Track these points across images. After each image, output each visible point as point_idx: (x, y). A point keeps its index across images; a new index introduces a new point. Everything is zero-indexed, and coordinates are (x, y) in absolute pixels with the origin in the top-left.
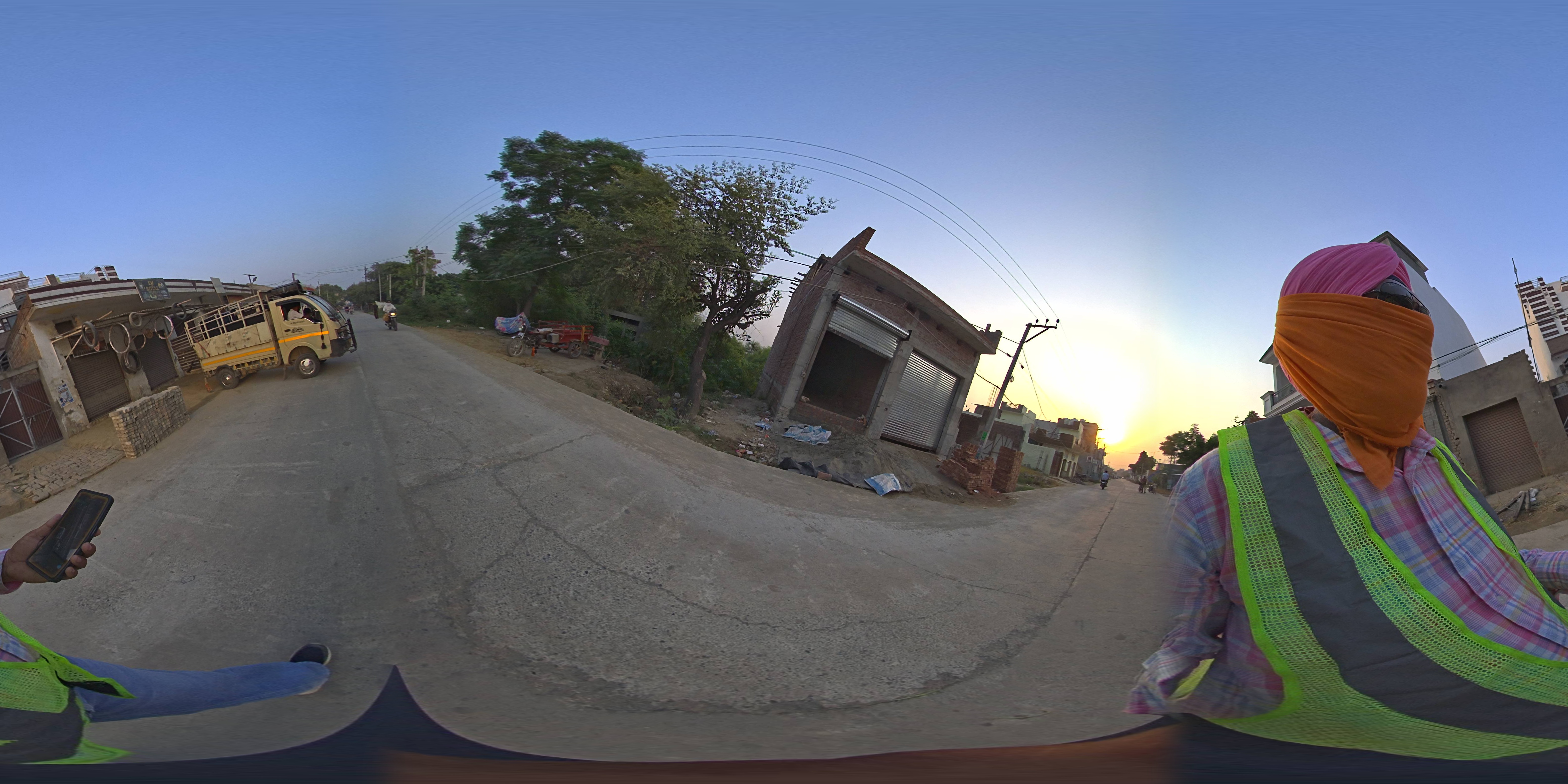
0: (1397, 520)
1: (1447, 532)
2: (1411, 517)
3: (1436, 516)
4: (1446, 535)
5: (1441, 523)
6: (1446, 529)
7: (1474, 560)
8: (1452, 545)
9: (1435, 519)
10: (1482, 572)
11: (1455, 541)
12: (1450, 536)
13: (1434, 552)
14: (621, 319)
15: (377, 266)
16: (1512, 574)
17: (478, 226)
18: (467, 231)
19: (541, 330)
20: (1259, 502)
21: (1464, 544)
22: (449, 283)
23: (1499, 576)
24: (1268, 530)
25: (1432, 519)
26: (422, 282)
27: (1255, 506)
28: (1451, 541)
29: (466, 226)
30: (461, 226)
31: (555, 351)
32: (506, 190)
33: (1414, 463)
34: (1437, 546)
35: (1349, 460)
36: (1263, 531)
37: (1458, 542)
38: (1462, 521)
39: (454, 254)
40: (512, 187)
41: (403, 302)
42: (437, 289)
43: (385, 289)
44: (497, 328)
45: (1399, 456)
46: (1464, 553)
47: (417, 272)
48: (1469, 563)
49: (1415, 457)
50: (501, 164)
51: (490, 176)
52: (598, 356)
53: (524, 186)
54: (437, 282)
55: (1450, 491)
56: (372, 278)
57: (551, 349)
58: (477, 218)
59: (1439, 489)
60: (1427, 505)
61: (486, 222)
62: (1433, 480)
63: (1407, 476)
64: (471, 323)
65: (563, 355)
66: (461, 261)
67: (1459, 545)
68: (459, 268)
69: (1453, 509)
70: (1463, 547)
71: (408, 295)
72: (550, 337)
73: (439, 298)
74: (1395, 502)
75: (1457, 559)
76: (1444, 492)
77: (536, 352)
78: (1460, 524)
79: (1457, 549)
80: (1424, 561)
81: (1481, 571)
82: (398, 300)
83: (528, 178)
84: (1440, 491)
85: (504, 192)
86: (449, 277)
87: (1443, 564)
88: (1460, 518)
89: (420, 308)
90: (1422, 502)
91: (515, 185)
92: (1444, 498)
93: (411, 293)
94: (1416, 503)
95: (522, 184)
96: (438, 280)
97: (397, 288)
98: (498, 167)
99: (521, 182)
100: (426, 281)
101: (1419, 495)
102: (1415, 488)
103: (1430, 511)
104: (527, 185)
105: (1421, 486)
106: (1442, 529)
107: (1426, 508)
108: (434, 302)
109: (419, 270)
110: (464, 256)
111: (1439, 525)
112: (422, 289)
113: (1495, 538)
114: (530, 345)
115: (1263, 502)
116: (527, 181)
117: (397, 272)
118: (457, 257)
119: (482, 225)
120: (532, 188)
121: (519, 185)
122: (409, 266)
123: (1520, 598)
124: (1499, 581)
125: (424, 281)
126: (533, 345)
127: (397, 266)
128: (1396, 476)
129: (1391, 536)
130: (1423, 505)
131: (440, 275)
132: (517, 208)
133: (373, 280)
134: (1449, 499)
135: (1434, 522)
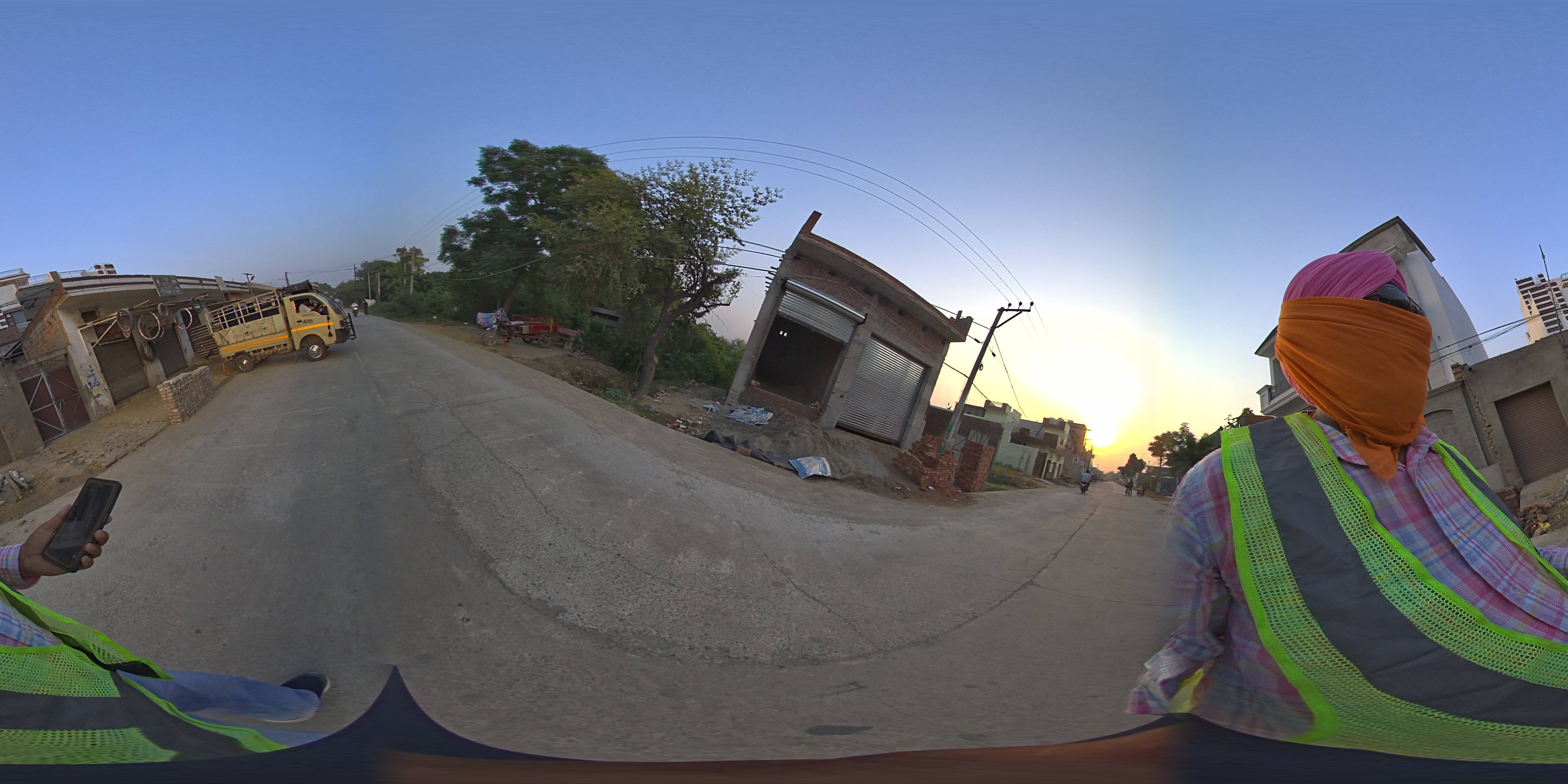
0: (1401, 513)
1: (1455, 525)
2: (1416, 510)
3: (1443, 509)
4: (1454, 528)
5: (1448, 516)
6: (1453, 523)
7: (1485, 554)
8: (1460, 538)
9: (1441, 512)
10: (1495, 566)
11: (1463, 534)
12: (1458, 529)
13: (1441, 545)
14: (600, 314)
15: (366, 265)
16: (1526, 568)
17: (460, 228)
18: (450, 233)
19: (513, 323)
20: (1259, 496)
21: (1474, 537)
22: (437, 281)
23: (1513, 569)
24: (1269, 523)
25: (1438, 512)
26: (410, 280)
27: (1255, 501)
28: (1459, 534)
29: (449, 229)
30: (444, 229)
31: (527, 342)
32: (486, 194)
33: (1416, 457)
34: (1445, 538)
35: (1350, 454)
36: (1264, 524)
37: (1467, 535)
38: (1471, 515)
39: (439, 255)
40: (491, 192)
41: (391, 300)
42: (425, 287)
43: (374, 287)
44: (479, 322)
45: (1402, 451)
46: (1474, 546)
47: (405, 271)
48: (1480, 556)
49: (1417, 452)
50: (480, 170)
51: (470, 182)
52: (569, 347)
53: (502, 190)
54: (424, 280)
55: (1455, 485)
56: (361, 276)
57: (524, 340)
58: (460, 221)
59: (1444, 483)
60: (1432, 498)
61: (468, 224)
62: (1438, 475)
63: (1410, 470)
64: (458, 318)
65: (535, 345)
66: (445, 262)
67: (1469, 539)
68: (446, 268)
69: (1460, 503)
70: (1473, 540)
71: (396, 293)
72: (521, 328)
73: (426, 296)
74: (1398, 495)
75: (1467, 552)
76: (1450, 487)
77: (508, 342)
78: (1468, 517)
79: (1466, 543)
80: (1432, 554)
81: (1494, 564)
82: (386, 297)
83: (505, 183)
84: (1446, 486)
85: (484, 196)
86: (436, 275)
87: (1452, 557)
88: (1468, 512)
89: (408, 306)
90: (1427, 495)
91: (494, 189)
92: (1450, 492)
93: (399, 291)
94: (1421, 496)
95: (499, 189)
96: (426, 278)
97: (385, 287)
98: (477, 173)
99: (499, 187)
100: (414, 280)
101: (1423, 489)
102: (1419, 481)
103: (1436, 505)
104: (505, 189)
105: (1426, 481)
106: (1449, 523)
107: (1431, 502)
108: (422, 299)
109: (407, 268)
110: (448, 257)
111: (1446, 518)
112: (409, 288)
113: (1506, 532)
114: (503, 336)
115: (1263, 496)
116: (504, 186)
117: (385, 271)
118: (442, 258)
119: (465, 227)
120: (510, 191)
121: (497, 189)
122: (397, 264)
123: (1539, 592)
124: (1514, 575)
125: (412, 280)
126: (506, 335)
127: (385, 265)
128: (1399, 470)
129: (1395, 528)
130: (1429, 498)
131: (428, 273)
132: (496, 211)
133: (362, 278)
134: (1455, 493)
135: (1440, 515)
